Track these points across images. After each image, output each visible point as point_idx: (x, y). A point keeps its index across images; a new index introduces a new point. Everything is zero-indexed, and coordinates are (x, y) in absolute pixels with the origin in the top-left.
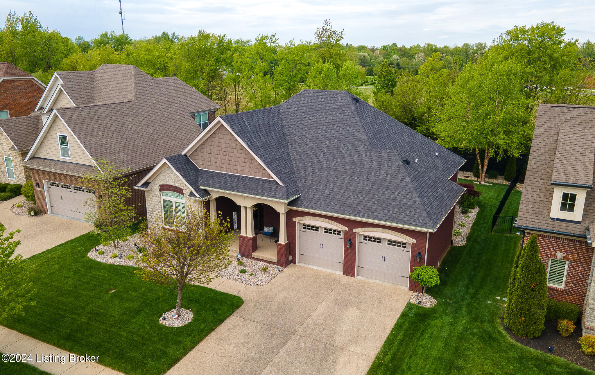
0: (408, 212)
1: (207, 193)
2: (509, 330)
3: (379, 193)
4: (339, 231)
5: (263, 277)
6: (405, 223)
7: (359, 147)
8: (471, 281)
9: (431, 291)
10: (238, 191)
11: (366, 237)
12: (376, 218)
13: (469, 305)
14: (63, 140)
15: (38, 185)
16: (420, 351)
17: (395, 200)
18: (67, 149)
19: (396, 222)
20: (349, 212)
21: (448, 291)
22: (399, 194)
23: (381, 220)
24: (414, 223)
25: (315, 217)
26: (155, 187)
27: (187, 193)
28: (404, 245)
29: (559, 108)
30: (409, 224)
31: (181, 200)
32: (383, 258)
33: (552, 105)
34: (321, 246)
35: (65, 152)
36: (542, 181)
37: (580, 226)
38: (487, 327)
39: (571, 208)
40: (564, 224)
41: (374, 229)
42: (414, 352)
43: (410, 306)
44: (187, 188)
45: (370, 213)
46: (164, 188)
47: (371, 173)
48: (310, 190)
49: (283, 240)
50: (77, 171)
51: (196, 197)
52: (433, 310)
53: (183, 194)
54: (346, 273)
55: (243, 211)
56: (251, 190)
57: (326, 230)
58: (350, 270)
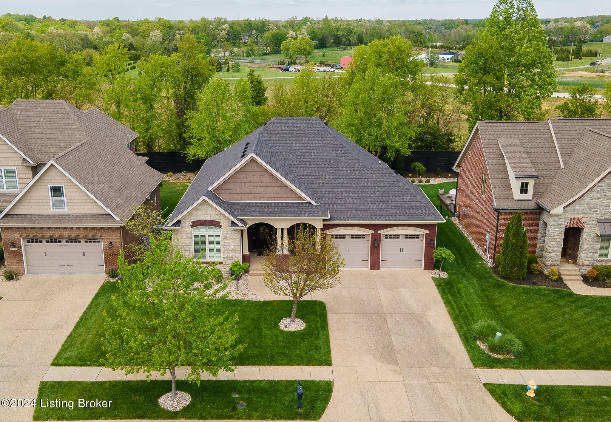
0: (420, 211)
1: (244, 222)
2: (504, 278)
3: (391, 200)
4: (364, 235)
6: (423, 220)
7: (355, 165)
10: (279, 216)
11: (387, 236)
12: (400, 219)
13: (467, 270)
14: (57, 192)
15: (13, 245)
16: (469, 303)
17: (406, 203)
18: (62, 200)
19: (416, 220)
20: (376, 218)
22: (406, 198)
23: (404, 220)
24: (428, 218)
25: (344, 227)
26: (186, 225)
27: (226, 224)
28: (419, 236)
29: (491, 124)
30: (426, 220)
31: (216, 231)
33: (486, 121)
34: (349, 250)
35: (58, 204)
36: (500, 176)
37: (532, 203)
38: (491, 280)
39: (526, 192)
40: (523, 203)
41: (396, 228)
43: (435, 279)
44: (227, 218)
45: (393, 216)
46: (195, 224)
47: (377, 185)
48: (335, 206)
50: (80, 222)
51: (240, 227)
53: (220, 227)
54: (372, 268)
55: (279, 232)
56: (290, 213)
57: (352, 236)
58: (375, 263)
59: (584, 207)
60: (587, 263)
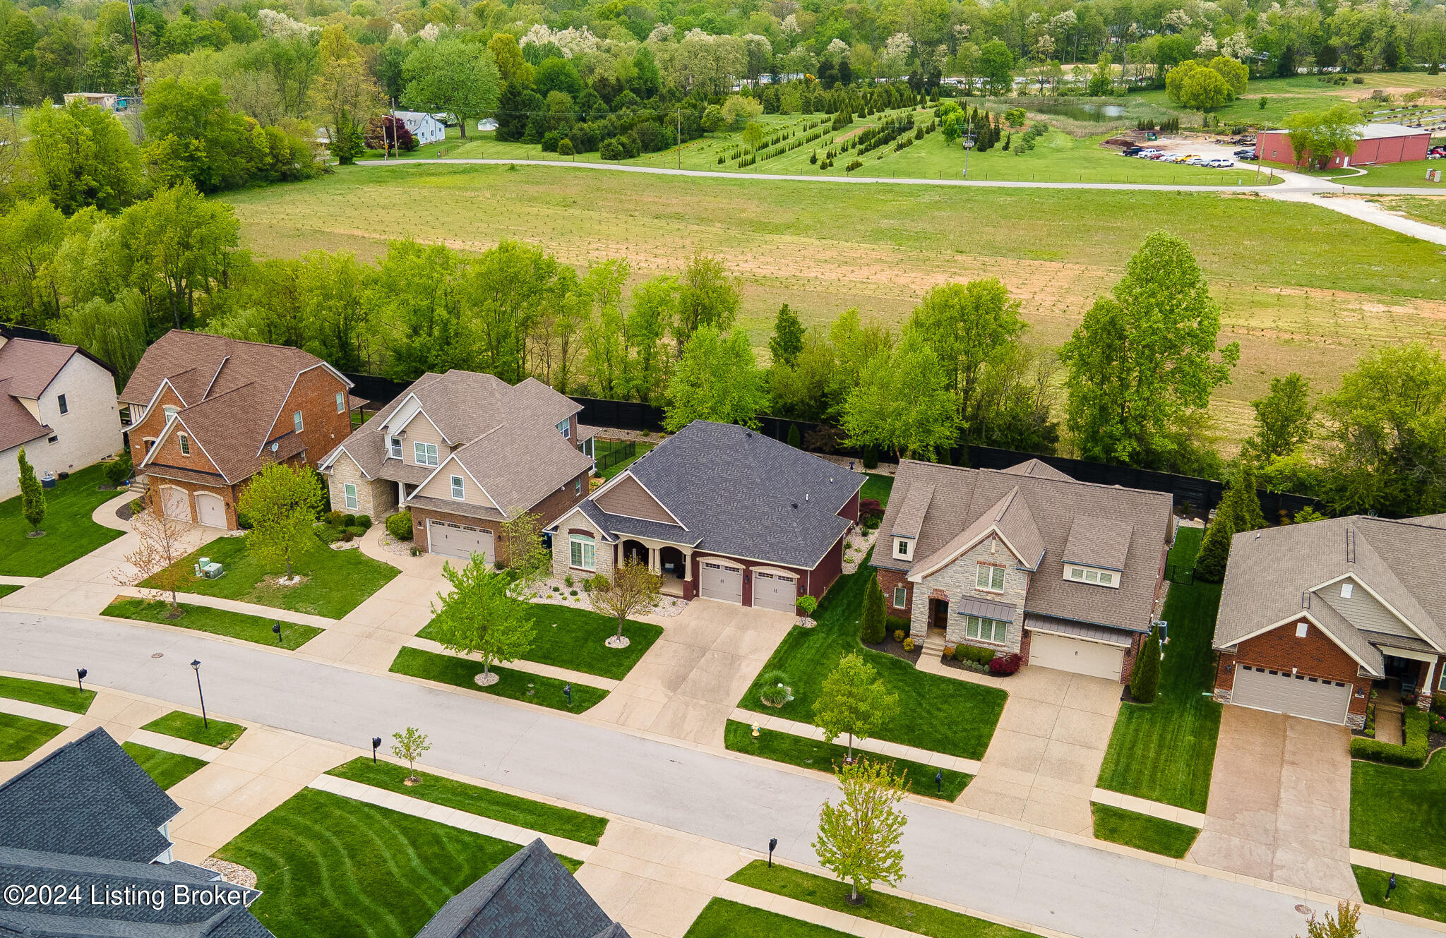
0: (793, 554)
1: (617, 537)
2: (863, 640)
3: (770, 536)
4: (738, 569)
5: (672, 610)
6: (791, 564)
8: (849, 605)
9: (814, 616)
10: (648, 536)
11: (760, 574)
12: (768, 559)
13: (842, 625)
14: (457, 482)
15: (420, 524)
16: (799, 655)
17: (784, 542)
18: (461, 491)
19: (784, 562)
20: (746, 554)
21: (827, 615)
22: (787, 537)
23: (772, 560)
24: (797, 562)
25: (719, 558)
26: (564, 531)
27: (598, 537)
28: (791, 580)
30: (794, 564)
31: (590, 542)
32: (775, 591)
33: (910, 461)
34: (722, 581)
35: (458, 493)
37: (911, 564)
38: (849, 639)
39: (905, 553)
40: (899, 563)
41: (768, 567)
42: (795, 657)
43: (795, 627)
44: (598, 531)
45: (764, 555)
46: (572, 531)
47: (764, 517)
48: (712, 534)
49: (688, 578)
50: (474, 513)
51: (610, 541)
52: (813, 630)
53: (594, 537)
54: (744, 604)
55: (651, 552)
56: (660, 536)
57: (727, 568)
58: (747, 601)
59: (947, 580)
60: (954, 640)
